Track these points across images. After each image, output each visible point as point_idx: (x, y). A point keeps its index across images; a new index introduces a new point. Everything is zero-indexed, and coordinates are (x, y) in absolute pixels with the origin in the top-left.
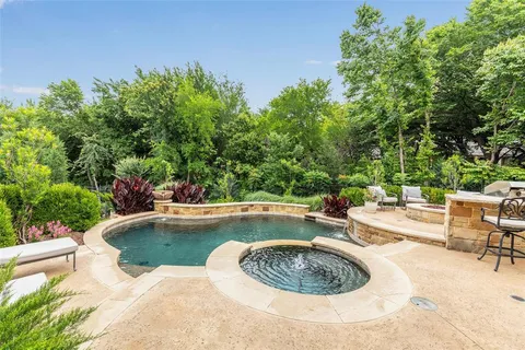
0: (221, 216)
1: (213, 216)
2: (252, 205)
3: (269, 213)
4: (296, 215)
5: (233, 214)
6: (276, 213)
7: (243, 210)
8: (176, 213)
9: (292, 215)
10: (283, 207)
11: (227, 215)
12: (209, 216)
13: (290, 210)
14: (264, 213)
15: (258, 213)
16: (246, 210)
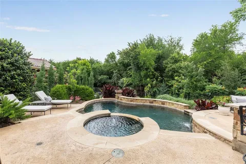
0: (138, 103)
1: (134, 103)
2: (156, 101)
3: (165, 106)
4: (179, 110)
5: (145, 104)
6: (168, 107)
7: (150, 102)
8: (121, 100)
9: (177, 109)
10: (173, 104)
11: (142, 104)
12: (132, 103)
13: (176, 106)
14: (162, 105)
15: (158, 105)
16: (152, 103)
